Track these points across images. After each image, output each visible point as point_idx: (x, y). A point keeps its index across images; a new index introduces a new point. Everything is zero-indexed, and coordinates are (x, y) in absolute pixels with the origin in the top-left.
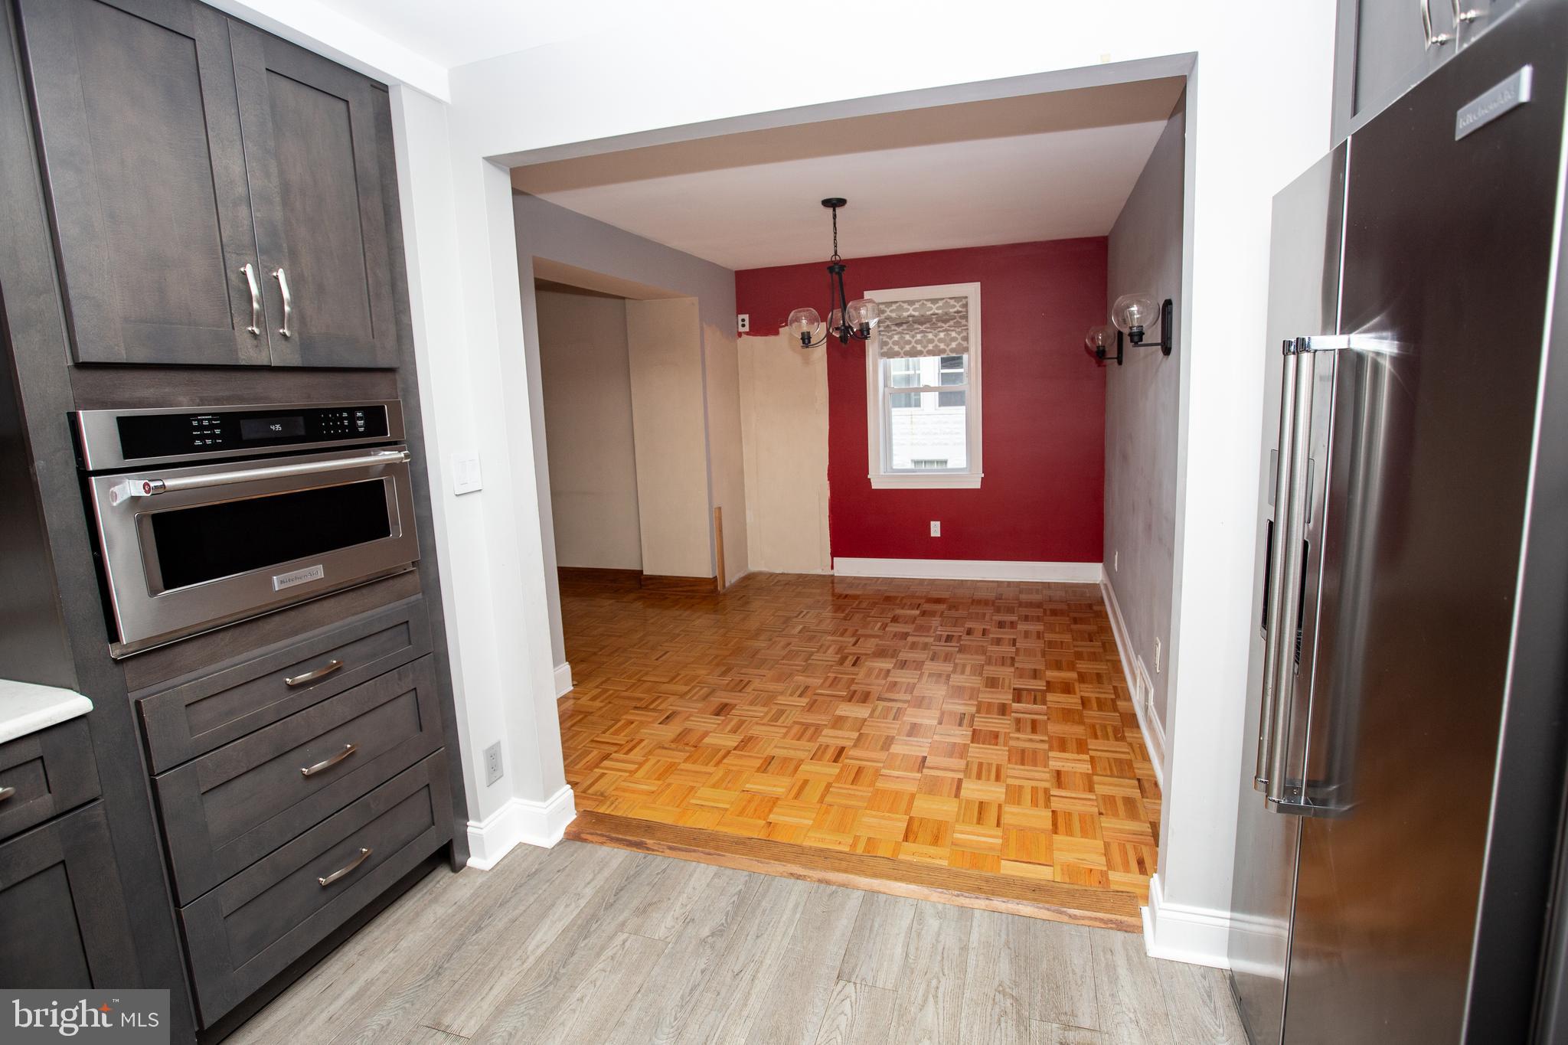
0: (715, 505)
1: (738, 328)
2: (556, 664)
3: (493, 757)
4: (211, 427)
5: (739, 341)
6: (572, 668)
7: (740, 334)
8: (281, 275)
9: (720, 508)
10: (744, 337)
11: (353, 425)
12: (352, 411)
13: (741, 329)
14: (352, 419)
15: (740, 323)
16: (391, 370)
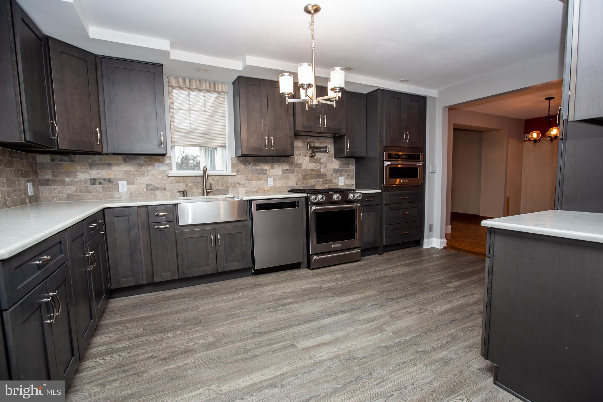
0: (507, 195)
1: (524, 139)
2: (447, 225)
3: (431, 227)
4: (397, 156)
5: (525, 143)
6: (452, 227)
7: (525, 141)
8: (408, 132)
9: (509, 197)
10: (526, 141)
11: (415, 158)
12: (415, 155)
13: (525, 139)
14: (415, 156)
15: (525, 137)
16: (422, 148)
